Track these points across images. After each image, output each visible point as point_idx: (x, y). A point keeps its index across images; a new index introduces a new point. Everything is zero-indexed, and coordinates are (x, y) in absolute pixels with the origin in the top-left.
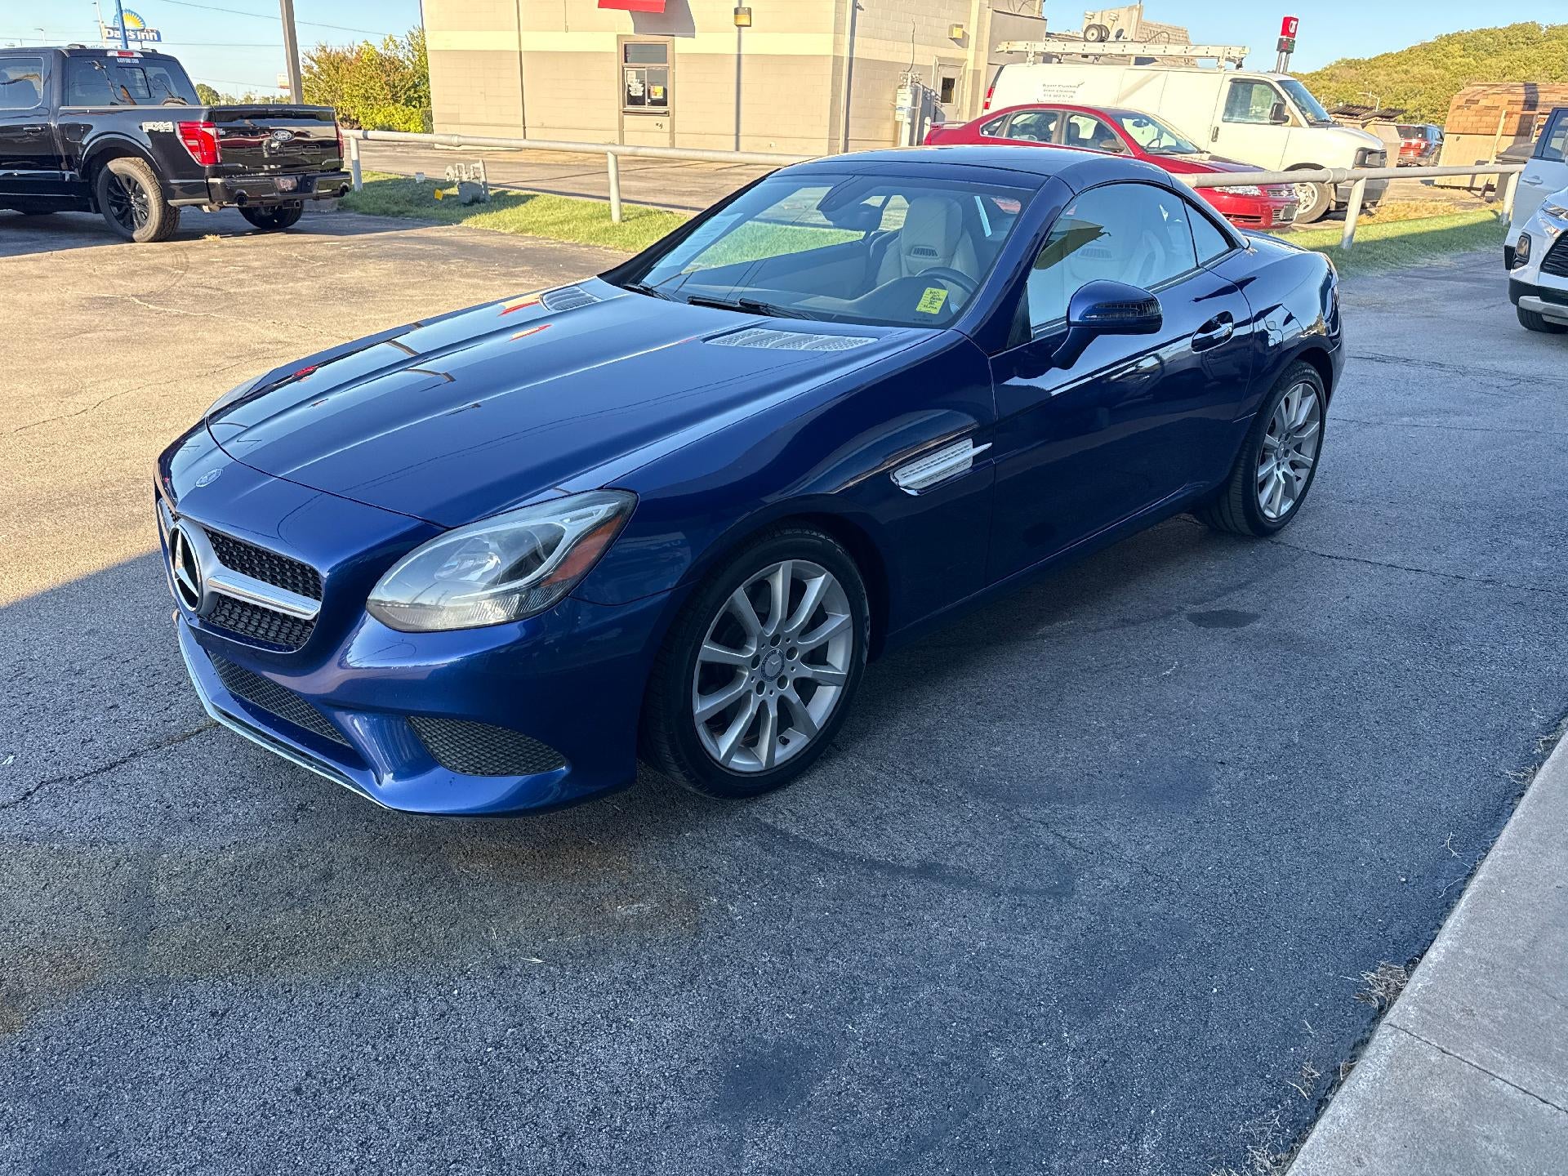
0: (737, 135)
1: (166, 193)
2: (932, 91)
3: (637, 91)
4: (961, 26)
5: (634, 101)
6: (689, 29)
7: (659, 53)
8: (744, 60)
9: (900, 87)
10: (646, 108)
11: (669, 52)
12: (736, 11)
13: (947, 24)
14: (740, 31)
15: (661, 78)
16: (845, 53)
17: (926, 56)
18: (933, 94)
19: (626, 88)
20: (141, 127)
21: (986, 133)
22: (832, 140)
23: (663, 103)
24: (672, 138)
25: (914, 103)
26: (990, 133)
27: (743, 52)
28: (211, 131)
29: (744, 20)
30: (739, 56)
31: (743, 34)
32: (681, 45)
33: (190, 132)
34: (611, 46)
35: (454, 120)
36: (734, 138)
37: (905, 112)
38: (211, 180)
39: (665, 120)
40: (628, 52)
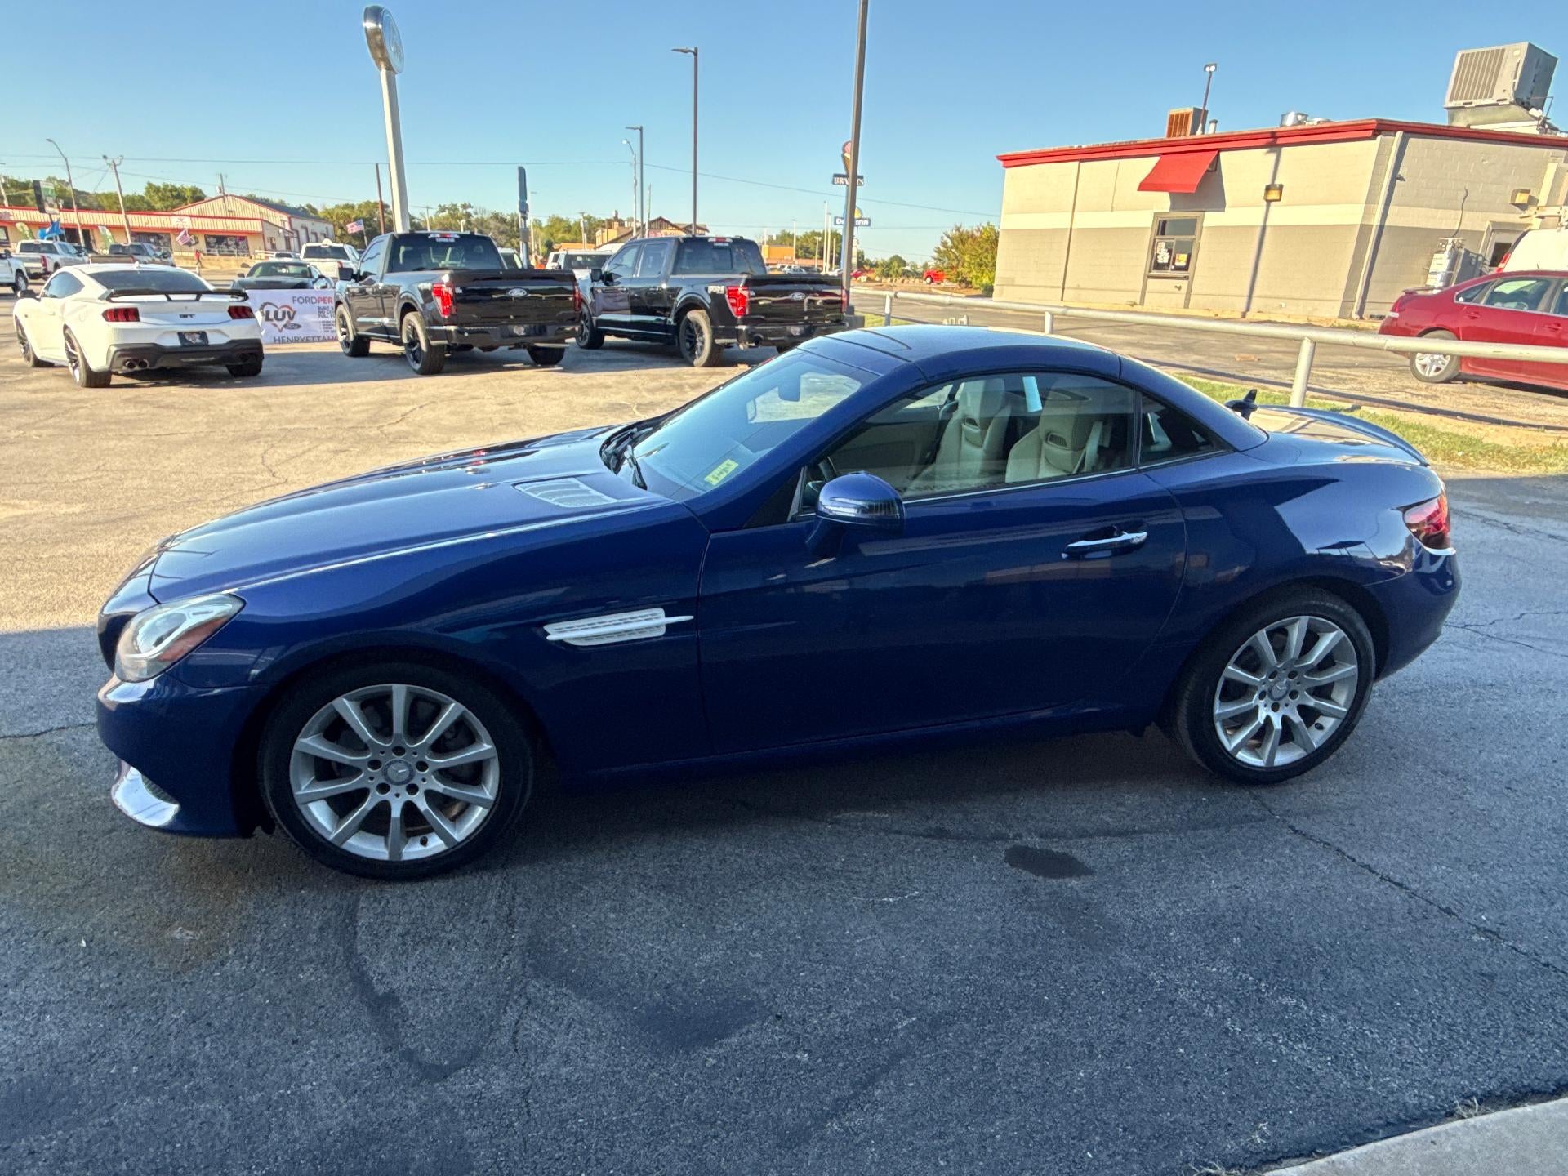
0: (1250, 297)
1: (716, 334)
2: (1478, 255)
3: (1164, 258)
4: (1527, 192)
5: (1158, 266)
6: (1219, 204)
7: (1190, 227)
8: (1268, 231)
9: (1438, 252)
10: (1169, 273)
11: (1198, 226)
12: (1268, 189)
13: (1510, 190)
14: (1268, 206)
15: (1188, 249)
16: (1376, 222)
17: (1478, 222)
18: (1480, 259)
19: (1154, 257)
20: (706, 289)
21: (1461, 300)
22: (1347, 302)
23: (1186, 268)
24: (1188, 299)
25: (1452, 267)
26: (1466, 300)
27: (1268, 223)
28: (745, 293)
29: (1274, 195)
30: (1264, 228)
31: (1271, 208)
32: (1211, 219)
33: (733, 293)
34: (1146, 221)
35: (1011, 283)
36: (1245, 300)
37: (1439, 277)
38: (740, 327)
39: (1184, 284)
40: (1162, 227)
